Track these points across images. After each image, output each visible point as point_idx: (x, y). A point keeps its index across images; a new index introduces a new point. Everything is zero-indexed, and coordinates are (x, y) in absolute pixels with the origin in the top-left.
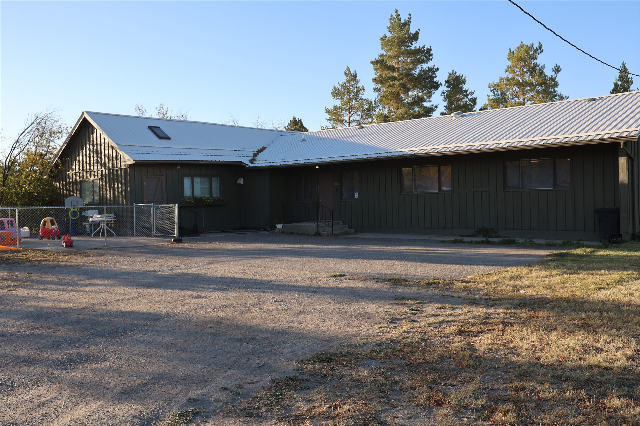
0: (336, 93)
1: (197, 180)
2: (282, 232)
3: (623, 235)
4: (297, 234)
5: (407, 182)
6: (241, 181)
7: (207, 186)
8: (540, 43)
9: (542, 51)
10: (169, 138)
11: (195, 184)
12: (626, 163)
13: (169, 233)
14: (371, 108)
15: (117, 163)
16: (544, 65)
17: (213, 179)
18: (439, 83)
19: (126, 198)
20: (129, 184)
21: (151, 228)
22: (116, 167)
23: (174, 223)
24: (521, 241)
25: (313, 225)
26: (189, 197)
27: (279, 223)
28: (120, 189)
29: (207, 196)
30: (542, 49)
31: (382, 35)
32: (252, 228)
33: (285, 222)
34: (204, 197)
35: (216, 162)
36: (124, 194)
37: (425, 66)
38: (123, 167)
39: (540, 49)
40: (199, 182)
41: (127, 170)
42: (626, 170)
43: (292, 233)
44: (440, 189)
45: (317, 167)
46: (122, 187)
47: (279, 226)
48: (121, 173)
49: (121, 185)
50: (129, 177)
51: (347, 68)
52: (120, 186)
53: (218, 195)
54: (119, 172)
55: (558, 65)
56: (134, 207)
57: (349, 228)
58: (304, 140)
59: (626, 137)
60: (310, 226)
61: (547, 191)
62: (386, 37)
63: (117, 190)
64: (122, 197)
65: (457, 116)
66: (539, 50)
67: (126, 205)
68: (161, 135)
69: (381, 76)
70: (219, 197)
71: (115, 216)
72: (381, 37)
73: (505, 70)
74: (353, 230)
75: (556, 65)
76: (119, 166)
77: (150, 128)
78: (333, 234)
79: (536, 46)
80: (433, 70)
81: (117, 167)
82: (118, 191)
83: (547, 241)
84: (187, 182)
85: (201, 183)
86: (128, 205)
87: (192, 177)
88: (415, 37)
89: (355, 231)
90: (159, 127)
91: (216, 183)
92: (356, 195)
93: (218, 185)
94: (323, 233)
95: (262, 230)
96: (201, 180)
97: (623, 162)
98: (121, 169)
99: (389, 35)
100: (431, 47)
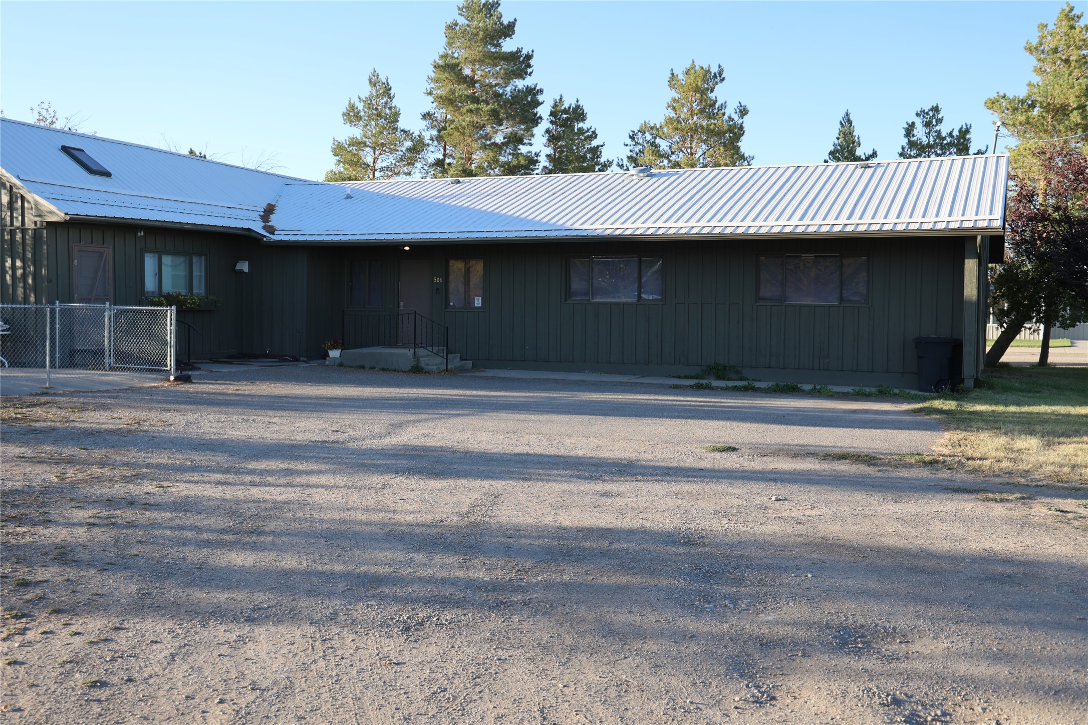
0: (352, 116)
1: (167, 260)
2: (341, 365)
3: (965, 380)
4: (372, 368)
5: (577, 284)
6: (244, 266)
7: (182, 272)
8: (720, 66)
9: (724, 79)
10: (108, 174)
11: (164, 269)
12: (976, 268)
13: (158, 364)
14: (418, 147)
15: (12, 217)
16: (726, 102)
17: (195, 259)
18: (538, 115)
19: (35, 288)
20: (45, 262)
21: (102, 352)
22: (8, 223)
23: (165, 343)
24: (807, 387)
25: (409, 353)
26: (153, 293)
27: (334, 347)
28: (19, 272)
29: (183, 292)
30: (723, 76)
31: (450, 21)
32: (267, 356)
33: (343, 345)
34: (179, 294)
35: (209, 228)
36: (30, 281)
37: (520, 84)
38: (29, 224)
39: (719, 76)
40: (170, 264)
41: (42, 234)
42: (975, 280)
43: (363, 367)
44: (640, 297)
45: (407, 248)
46: (24, 268)
47: (334, 354)
48: (23, 238)
49: (23, 261)
50: (45, 247)
51: (372, 70)
52: (19, 263)
53: (202, 291)
54: (19, 236)
55: (743, 104)
56: (57, 310)
57: (462, 359)
58: (349, 197)
59: (987, 228)
60: (403, 355)
61: (830, 306)
62: (456, 24)
63: (10, 272)
64: (24, 288)
65: (642, 175)
66: (718, 78)
67: (36, 303)
68: (94, 167)
69: (453, 92)
70: (203, 294)
71: (8, 326)
72: (448, 23)
73: (666, 105)
74: (469, 364)
75: (740, 103)
76: (17, 223)
77: (65, 149)
78: (447, 371)
79: (714, 70)
80: (533, 92)
81: (12, 224)
82: (14, 276)
83: (857, 388)
84: (149, 263)
85: (174, 266)
86: (41, 304)
87: (159, 254)
88: (508, 30)
89: (473, 366)
90: (82, 150)
91: (199, 270)
92: (476, 302)
93: (201, 272)
94: (426, 368)
95: (290, 361)
96: (172, 261)
97: (971, 266)
98: (24, 231)
99: (462, 21)
100: (533, 51)
